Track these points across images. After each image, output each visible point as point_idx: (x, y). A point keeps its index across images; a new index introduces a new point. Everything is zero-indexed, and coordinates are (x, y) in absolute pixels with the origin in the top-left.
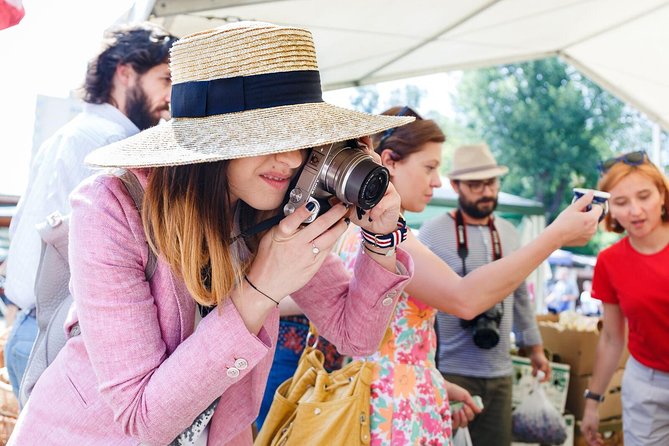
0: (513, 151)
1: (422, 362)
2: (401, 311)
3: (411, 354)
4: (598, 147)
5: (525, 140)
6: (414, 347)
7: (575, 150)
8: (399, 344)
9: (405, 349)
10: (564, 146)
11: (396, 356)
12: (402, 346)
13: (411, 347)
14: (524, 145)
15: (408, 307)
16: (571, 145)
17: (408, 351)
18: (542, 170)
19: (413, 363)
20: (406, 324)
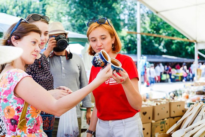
0: (80, 10)
1: (38, 131)
2: (28, 111)
3: (33, 129)
4: (115, 7)
5: (85, 5)
6: (34, 125)
7: (106, 9)
8: (28, 125)
9: (31, 127)
10: (101, 7)
11: (27, 131)
12: (29, 126)
13: (33, 125)
14: (85, 7)
15: (31, 109)
16: (104, 7)
17: (32, 128)
18: (92, 18)
19: (34, 133)
20: (31, 116)
